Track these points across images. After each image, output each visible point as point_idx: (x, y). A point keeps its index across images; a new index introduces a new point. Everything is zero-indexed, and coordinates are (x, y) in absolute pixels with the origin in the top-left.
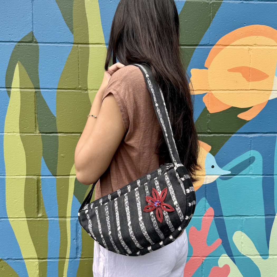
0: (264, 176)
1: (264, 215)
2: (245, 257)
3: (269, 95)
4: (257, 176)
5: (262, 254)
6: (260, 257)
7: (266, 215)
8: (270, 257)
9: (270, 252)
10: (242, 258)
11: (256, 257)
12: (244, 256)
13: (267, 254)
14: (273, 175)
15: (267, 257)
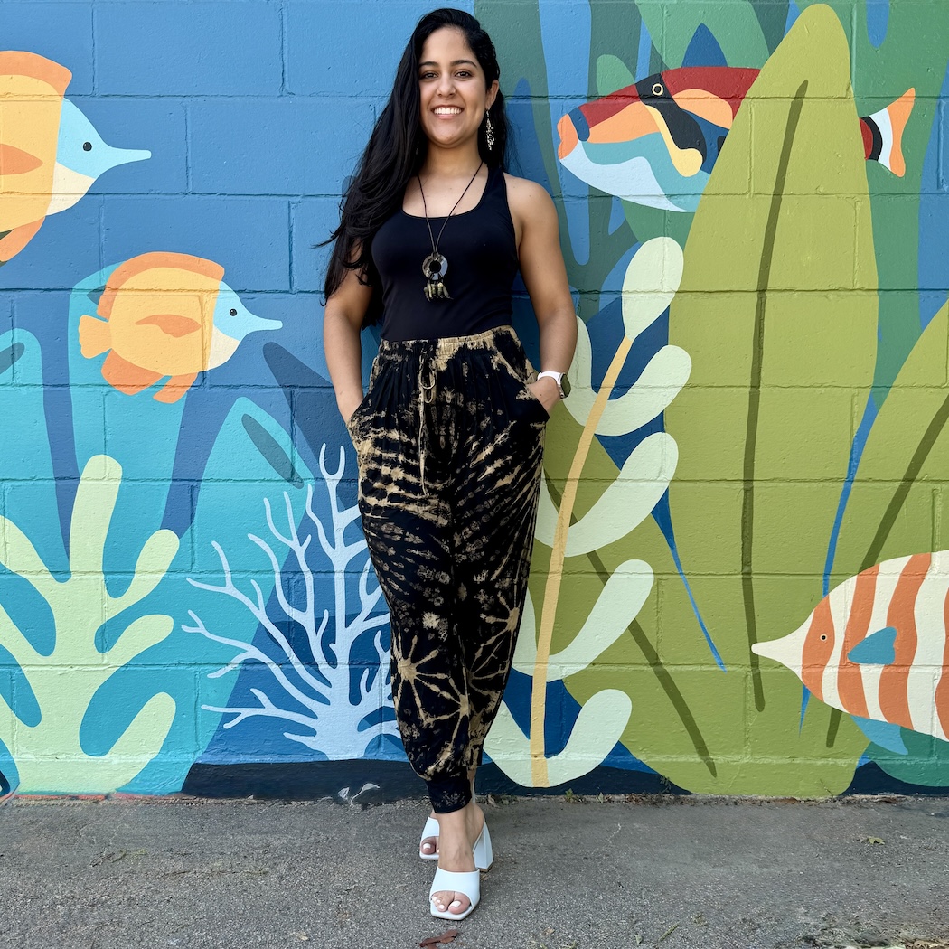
0: (47, 388)
1: (53, 477)
2: (14, 577)
3: (46, 204)
4: (31, 389)
5: (55, 569)
6: (50, 576)
7: (56, 479)
8: (74, 577)
9: (73, 566)
10: (9, 580)
11: (41, 576)
12: (12, 573)
13: (66, 570)
14: (67, 385)
15: (67, 577)
